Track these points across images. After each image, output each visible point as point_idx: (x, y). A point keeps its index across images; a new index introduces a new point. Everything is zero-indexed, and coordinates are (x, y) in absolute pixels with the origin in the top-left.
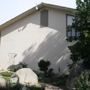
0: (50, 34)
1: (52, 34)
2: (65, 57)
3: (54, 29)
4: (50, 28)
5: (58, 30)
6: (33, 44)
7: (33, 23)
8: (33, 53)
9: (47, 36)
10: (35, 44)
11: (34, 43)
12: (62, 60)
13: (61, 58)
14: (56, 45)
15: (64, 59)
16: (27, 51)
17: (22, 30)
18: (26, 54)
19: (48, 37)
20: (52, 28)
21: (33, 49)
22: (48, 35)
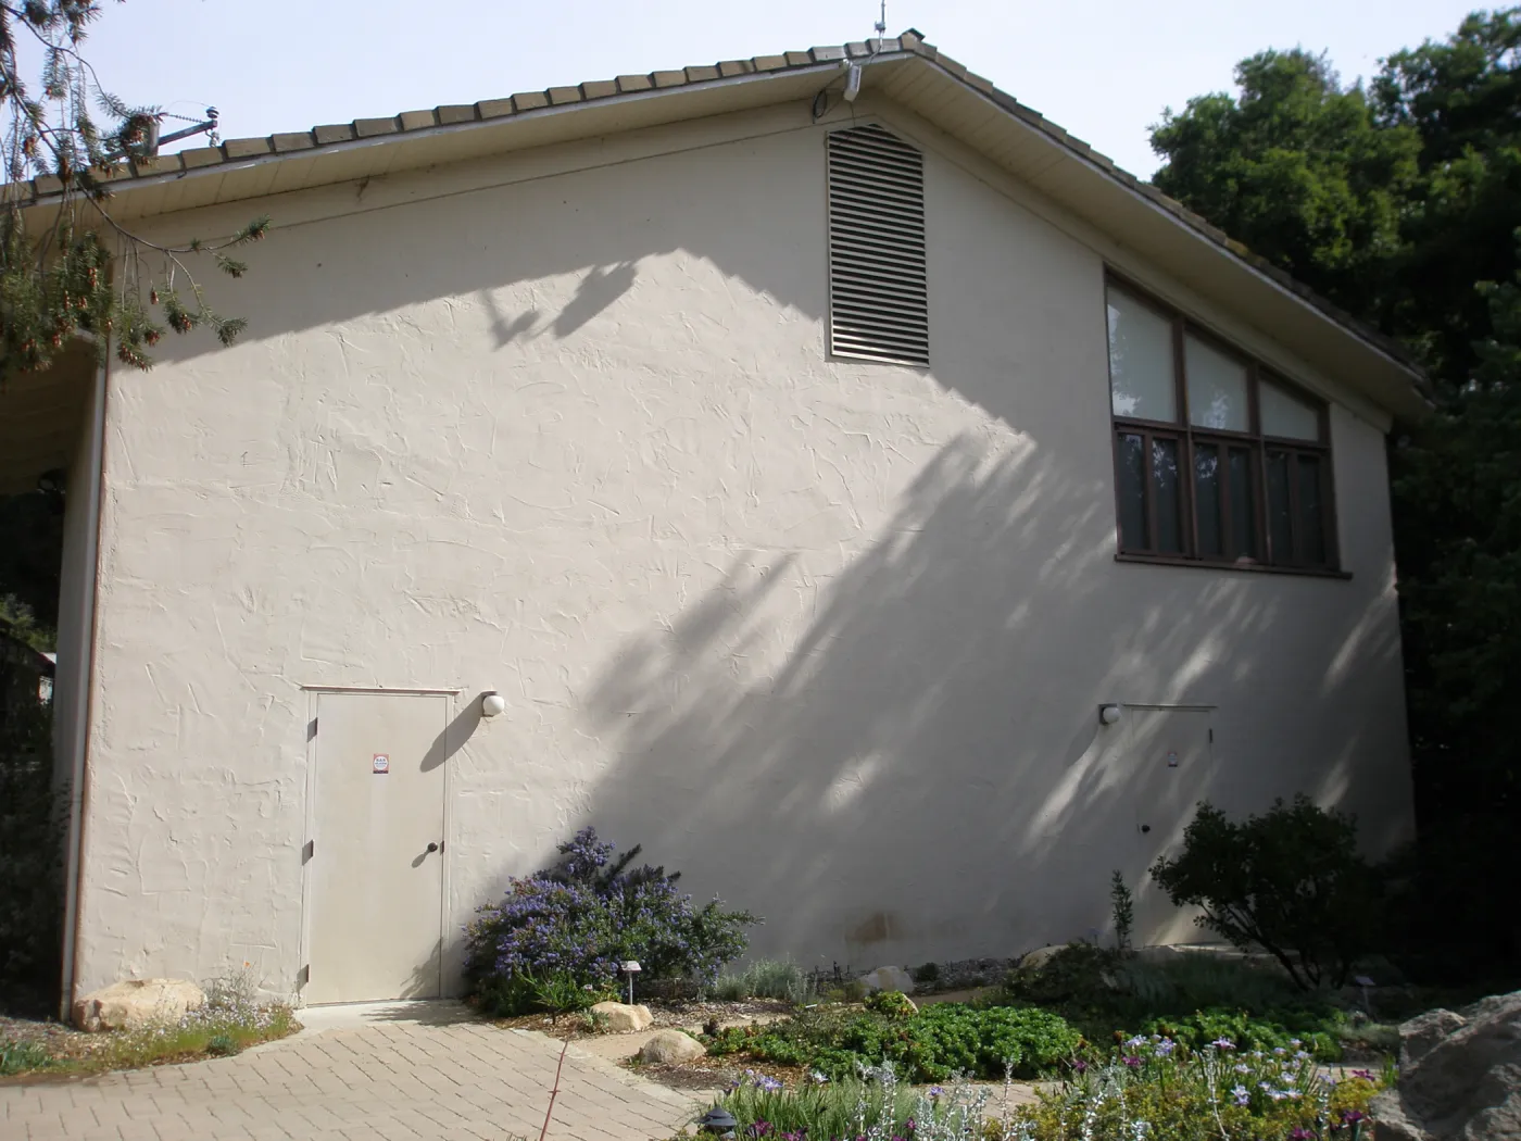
0: (954, 460)
1: (974, 465)
2: (1113, 755)
3: (994, 411)
4: (946, 383)
5: (1033, 435)
6: (738, 566)
7: (728, 269)
8: (750, 697)
9: (920, 486)
10: (771, 576)
11: (762, 561)
12: (1084, 788)
13: (1077, 774)
14: (1019, 613)
15: (1107, 781)
16: (656, 666)
17: (568, 322)
18: (639, 708)
19: (934, 496)
20: (972, 398)
21: (752, 640)
22: (931, 473)
